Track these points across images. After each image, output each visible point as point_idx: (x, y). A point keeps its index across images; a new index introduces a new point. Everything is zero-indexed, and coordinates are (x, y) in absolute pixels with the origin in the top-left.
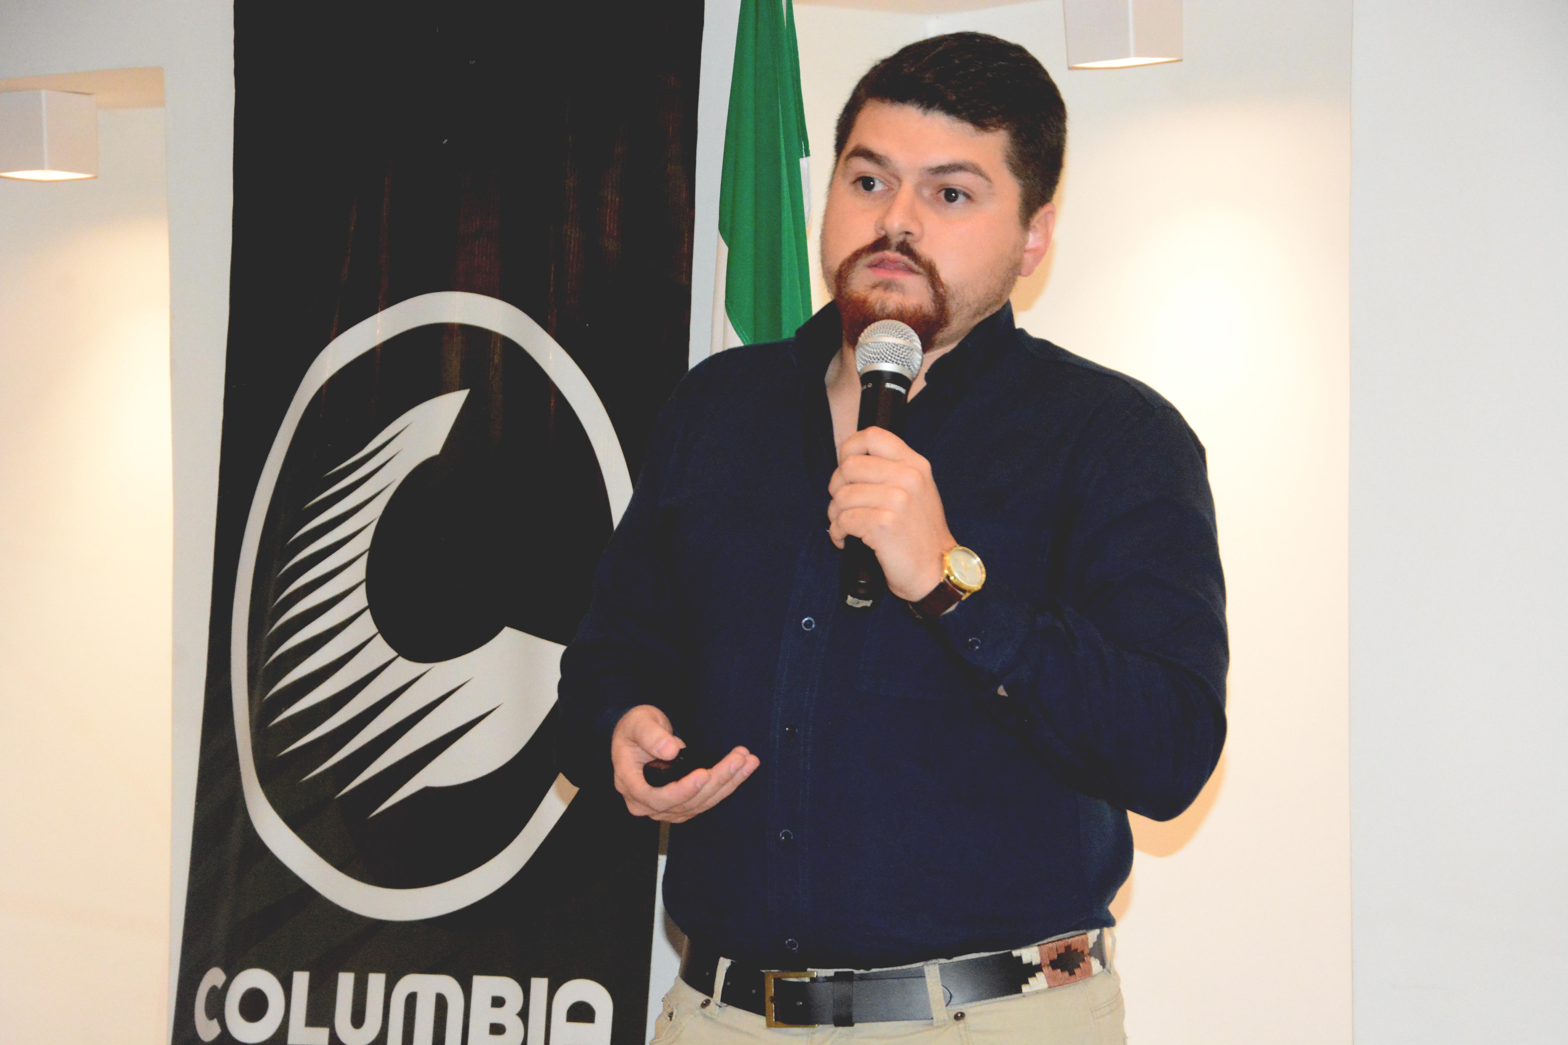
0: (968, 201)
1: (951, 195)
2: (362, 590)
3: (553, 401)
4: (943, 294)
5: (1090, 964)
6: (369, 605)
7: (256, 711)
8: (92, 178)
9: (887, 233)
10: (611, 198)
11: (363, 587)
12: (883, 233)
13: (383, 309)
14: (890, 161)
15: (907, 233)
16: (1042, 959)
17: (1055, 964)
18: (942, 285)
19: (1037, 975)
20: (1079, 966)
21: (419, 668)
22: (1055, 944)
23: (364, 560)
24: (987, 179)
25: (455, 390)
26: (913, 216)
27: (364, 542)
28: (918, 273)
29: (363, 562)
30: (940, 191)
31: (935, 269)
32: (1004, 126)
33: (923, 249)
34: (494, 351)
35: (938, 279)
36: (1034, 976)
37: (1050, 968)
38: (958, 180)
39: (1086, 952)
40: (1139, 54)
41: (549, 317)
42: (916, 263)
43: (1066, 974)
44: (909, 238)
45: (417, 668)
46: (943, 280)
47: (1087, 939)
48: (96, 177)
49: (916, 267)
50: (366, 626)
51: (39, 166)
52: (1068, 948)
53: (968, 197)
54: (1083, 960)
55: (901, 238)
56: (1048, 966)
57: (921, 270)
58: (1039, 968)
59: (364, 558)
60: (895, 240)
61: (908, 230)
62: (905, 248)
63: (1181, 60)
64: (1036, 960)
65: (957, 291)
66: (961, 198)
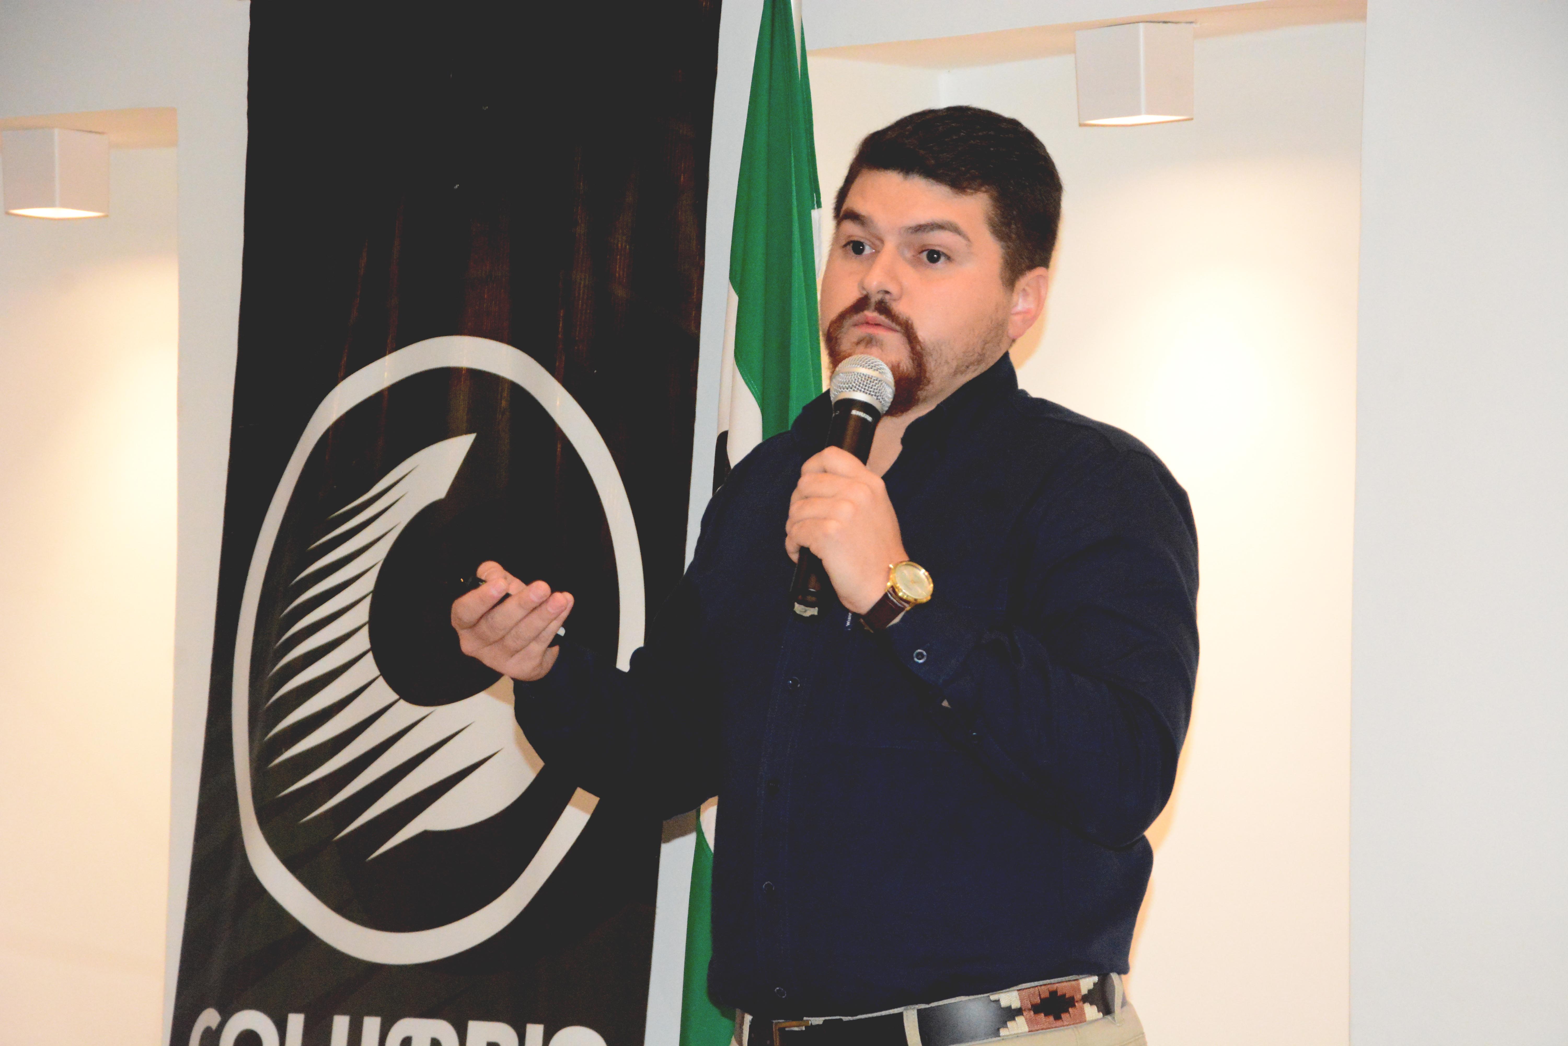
0: (948, 261)
1: (934, 256)
2: (365, 632)
3: (559, 446)
4: (920, 351)
5: (1082, 1010)
6: (371, 647)
7: (255, 752)
8: (104, 217)
9: (868, 293)
10: (622, 246)
11: (365, 630)
12: (865, 293)
13: (390, 352)
14: (872, 222)
15: (887, 292)
16: (1021, 1002)
17: (1037, 1009)
18: (918, 342)
19: (1017, 1018)
20: (1067, 1011)
21: (421, 711)
22: (1038, 988)
23: (367, 602)
24: (968, 240)
25: (461, 434)
26: (892, 275)
27: (368, 584)
28: (896, 331)
29: (366, 605)
30: (922, 251)
31: (912, 328)
32: (983, 189)
33: (901, 308)
34: (501, 396)
35: (916, 338)
36: (1014, 1019)
37: (1032, 1013)
38: (939, 239)
39: (1078, 997)
40: (1150, 112)
41: (557, 364)
42: (893, 321)
43: (1051, 1018)
44: (887, 297)
45: (419, 711)
46: (920, 338)
47: (1079, 985)
48: (106, 216)
49: (894, 325)
50: (368, 668)
51: (50, 204)
52: (1053, 993)
53: (949, 258)
54: (1074, 1006)
55: (879, 297)
56: (1030, 1010)
57: (898, 328)
58: (1019, 1012)
59: (368, 600)
60: (875, 298)
61: (887, 289)
62: (883, 308)
63: (1192, 119)
64: (1016, 1004)
65: (934, 349)
66: (942, 259)
